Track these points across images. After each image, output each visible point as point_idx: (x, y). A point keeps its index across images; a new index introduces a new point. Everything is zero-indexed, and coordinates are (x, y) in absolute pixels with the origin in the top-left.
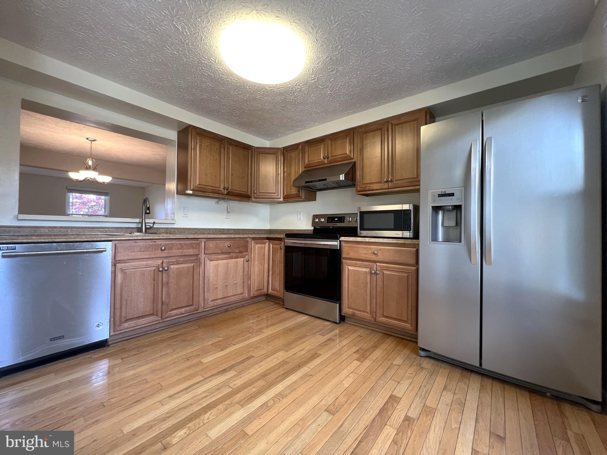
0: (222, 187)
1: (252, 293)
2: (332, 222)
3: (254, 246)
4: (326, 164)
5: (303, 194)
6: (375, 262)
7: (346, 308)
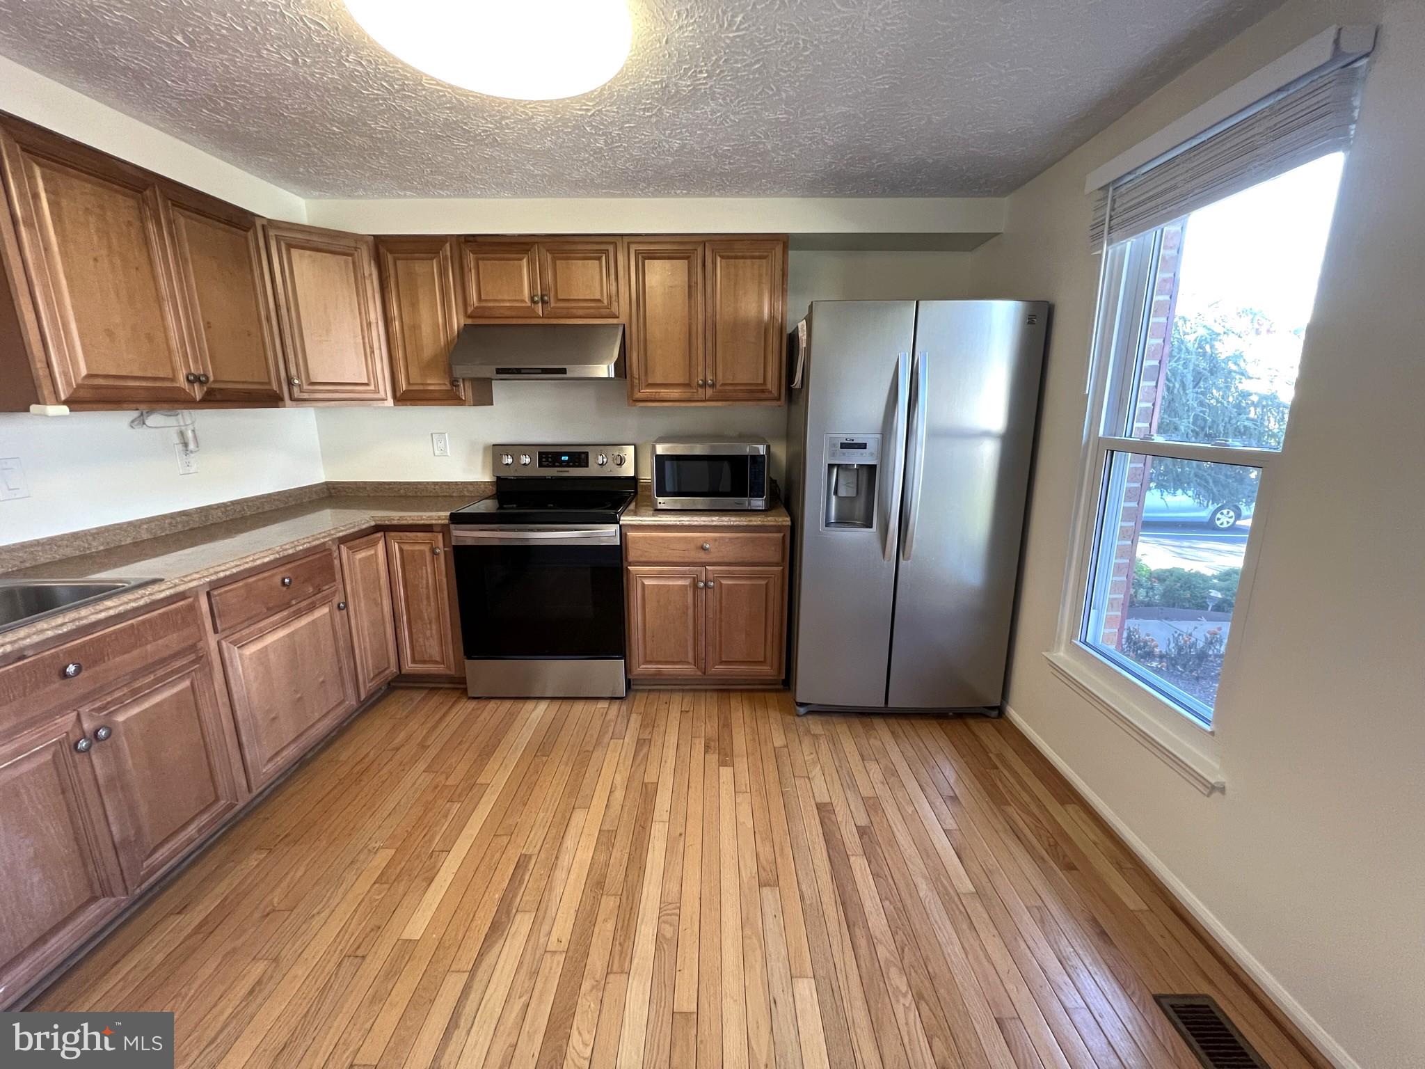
0: (181, 377)
1: (365, 686)
2: (554, 466)
3: (349, 558)
4: (539, 317)
5: (465, 391)
6: (703, 565)
7: (641, 660)
